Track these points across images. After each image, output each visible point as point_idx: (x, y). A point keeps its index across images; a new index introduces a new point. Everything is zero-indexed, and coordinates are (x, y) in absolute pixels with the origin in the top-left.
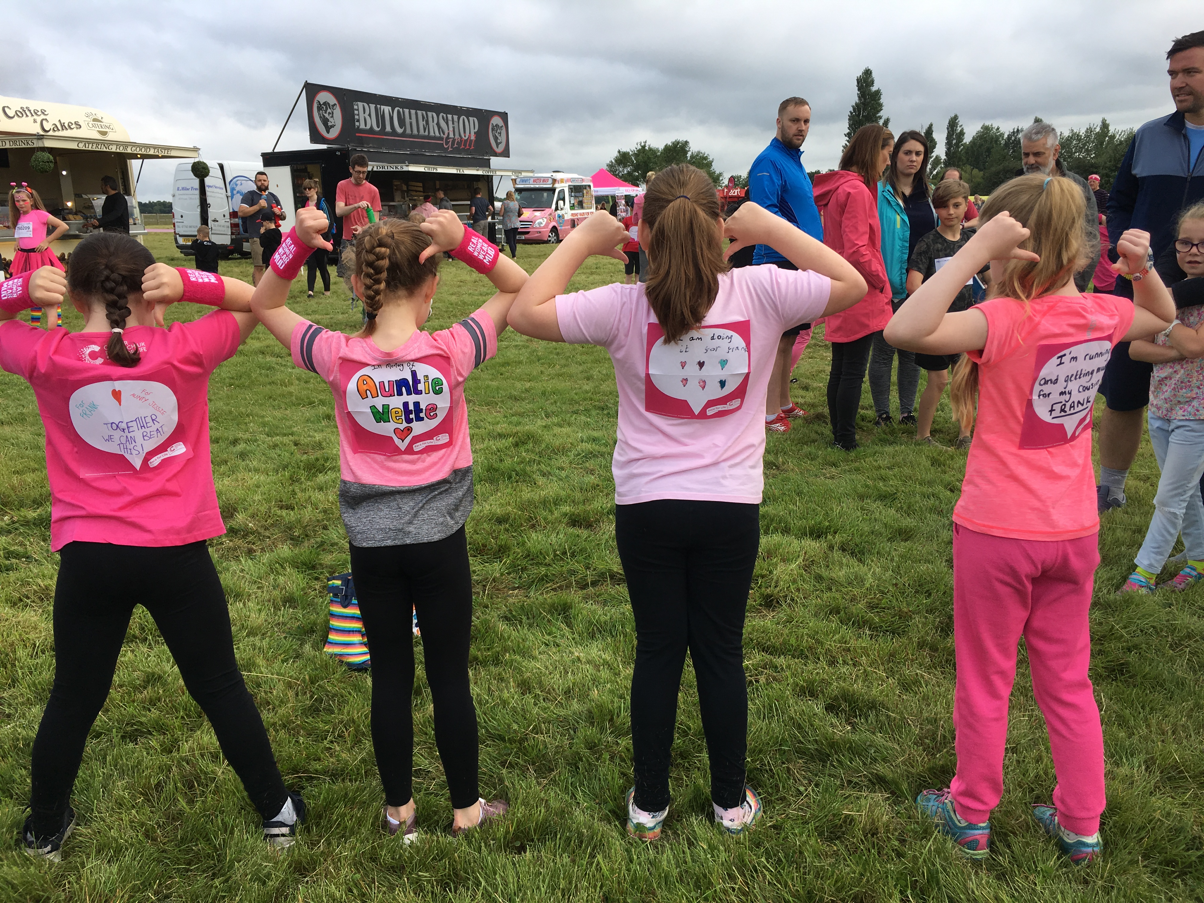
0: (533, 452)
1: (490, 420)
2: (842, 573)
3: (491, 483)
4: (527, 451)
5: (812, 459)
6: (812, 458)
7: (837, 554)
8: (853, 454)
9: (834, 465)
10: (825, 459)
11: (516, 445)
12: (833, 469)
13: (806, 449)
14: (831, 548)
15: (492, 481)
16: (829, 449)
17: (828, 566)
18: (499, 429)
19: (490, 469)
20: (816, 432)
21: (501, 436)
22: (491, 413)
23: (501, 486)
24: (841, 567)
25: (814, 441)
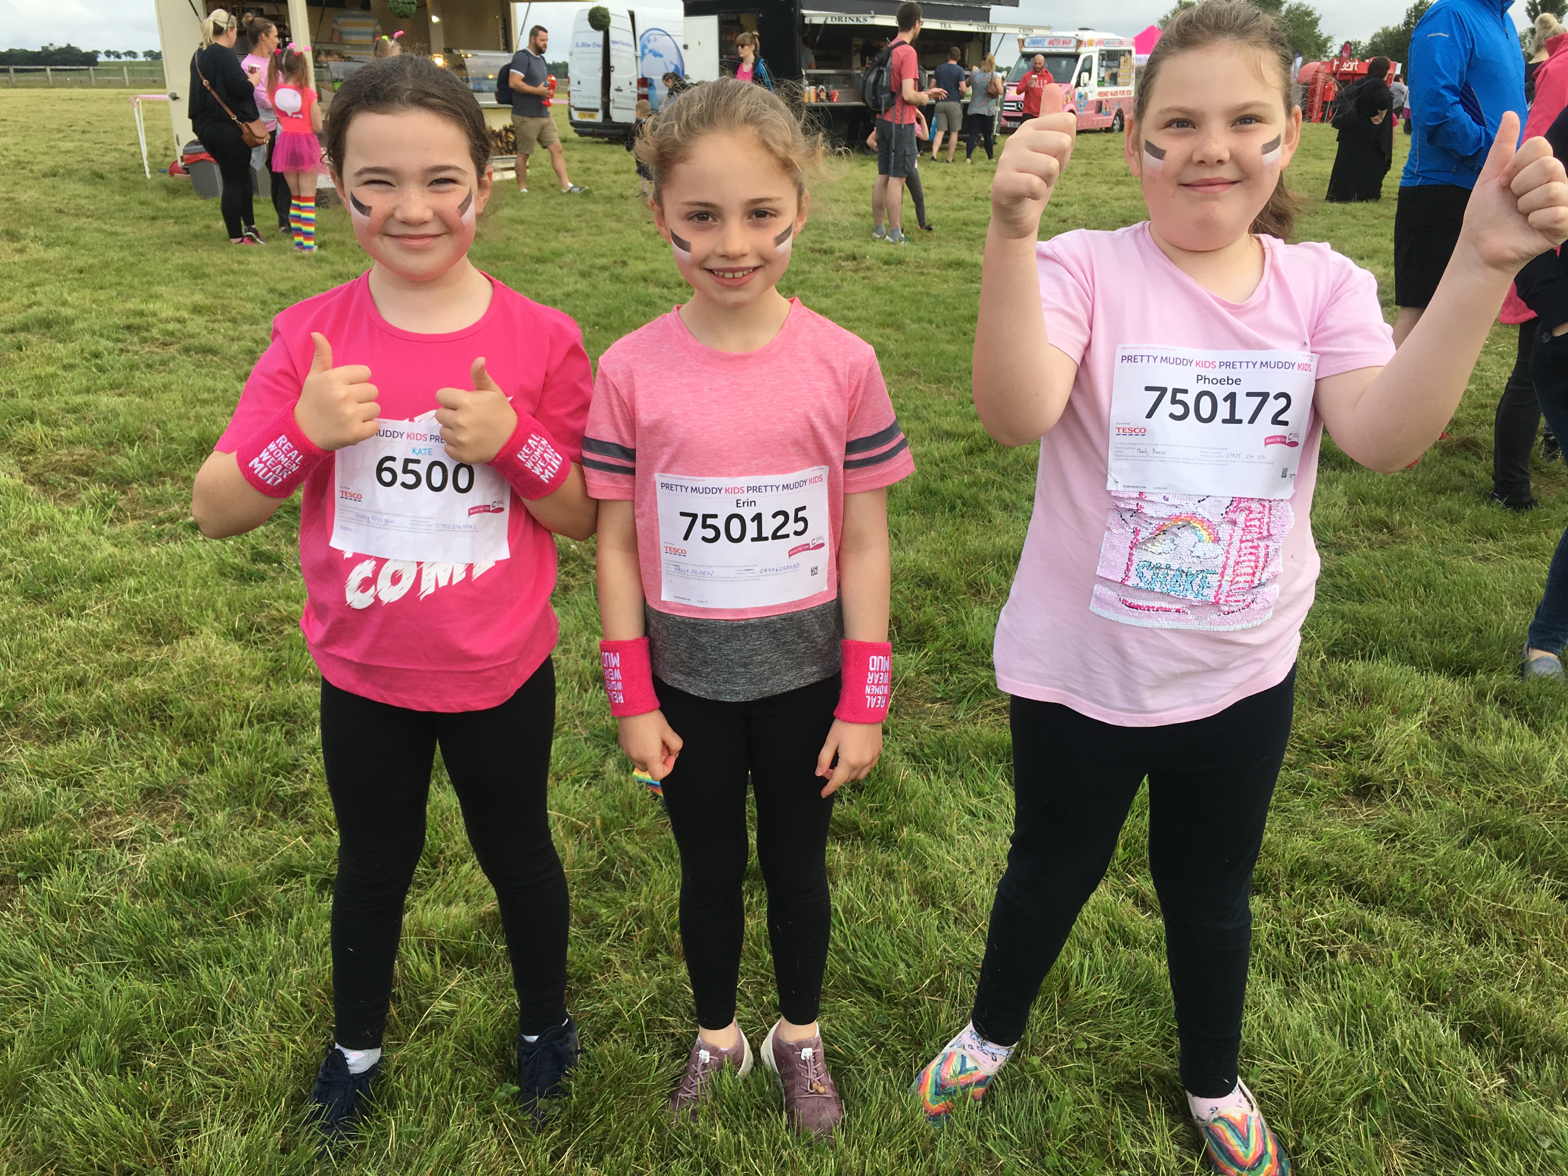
0: (994, 465)
1: (936, 408)
2: (1500, 748)
3: (924, 514)
4: (986, 465)
5: (1452, 522)
6: (1453, 519)
7: (1491, 711)
8: (1525, 519)
9: (1491, 535)
10: (1475, 522)
11: (970, 452)
12: (1490, 544)
13: (1443, 503)
14: (1481, 695)
15: (925, 511)
16: (1484, 507)
17: (1474, 731)
18: (946, 424)
19: (927, 491)
20: (1463, 473)
21: (949, 435)
22: (940, 396)
23: (938, 522)
24: (1498, 737)
25: (1457, 489)
